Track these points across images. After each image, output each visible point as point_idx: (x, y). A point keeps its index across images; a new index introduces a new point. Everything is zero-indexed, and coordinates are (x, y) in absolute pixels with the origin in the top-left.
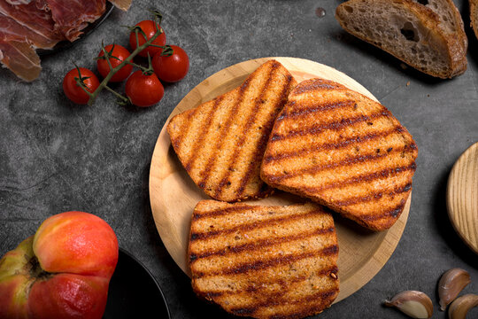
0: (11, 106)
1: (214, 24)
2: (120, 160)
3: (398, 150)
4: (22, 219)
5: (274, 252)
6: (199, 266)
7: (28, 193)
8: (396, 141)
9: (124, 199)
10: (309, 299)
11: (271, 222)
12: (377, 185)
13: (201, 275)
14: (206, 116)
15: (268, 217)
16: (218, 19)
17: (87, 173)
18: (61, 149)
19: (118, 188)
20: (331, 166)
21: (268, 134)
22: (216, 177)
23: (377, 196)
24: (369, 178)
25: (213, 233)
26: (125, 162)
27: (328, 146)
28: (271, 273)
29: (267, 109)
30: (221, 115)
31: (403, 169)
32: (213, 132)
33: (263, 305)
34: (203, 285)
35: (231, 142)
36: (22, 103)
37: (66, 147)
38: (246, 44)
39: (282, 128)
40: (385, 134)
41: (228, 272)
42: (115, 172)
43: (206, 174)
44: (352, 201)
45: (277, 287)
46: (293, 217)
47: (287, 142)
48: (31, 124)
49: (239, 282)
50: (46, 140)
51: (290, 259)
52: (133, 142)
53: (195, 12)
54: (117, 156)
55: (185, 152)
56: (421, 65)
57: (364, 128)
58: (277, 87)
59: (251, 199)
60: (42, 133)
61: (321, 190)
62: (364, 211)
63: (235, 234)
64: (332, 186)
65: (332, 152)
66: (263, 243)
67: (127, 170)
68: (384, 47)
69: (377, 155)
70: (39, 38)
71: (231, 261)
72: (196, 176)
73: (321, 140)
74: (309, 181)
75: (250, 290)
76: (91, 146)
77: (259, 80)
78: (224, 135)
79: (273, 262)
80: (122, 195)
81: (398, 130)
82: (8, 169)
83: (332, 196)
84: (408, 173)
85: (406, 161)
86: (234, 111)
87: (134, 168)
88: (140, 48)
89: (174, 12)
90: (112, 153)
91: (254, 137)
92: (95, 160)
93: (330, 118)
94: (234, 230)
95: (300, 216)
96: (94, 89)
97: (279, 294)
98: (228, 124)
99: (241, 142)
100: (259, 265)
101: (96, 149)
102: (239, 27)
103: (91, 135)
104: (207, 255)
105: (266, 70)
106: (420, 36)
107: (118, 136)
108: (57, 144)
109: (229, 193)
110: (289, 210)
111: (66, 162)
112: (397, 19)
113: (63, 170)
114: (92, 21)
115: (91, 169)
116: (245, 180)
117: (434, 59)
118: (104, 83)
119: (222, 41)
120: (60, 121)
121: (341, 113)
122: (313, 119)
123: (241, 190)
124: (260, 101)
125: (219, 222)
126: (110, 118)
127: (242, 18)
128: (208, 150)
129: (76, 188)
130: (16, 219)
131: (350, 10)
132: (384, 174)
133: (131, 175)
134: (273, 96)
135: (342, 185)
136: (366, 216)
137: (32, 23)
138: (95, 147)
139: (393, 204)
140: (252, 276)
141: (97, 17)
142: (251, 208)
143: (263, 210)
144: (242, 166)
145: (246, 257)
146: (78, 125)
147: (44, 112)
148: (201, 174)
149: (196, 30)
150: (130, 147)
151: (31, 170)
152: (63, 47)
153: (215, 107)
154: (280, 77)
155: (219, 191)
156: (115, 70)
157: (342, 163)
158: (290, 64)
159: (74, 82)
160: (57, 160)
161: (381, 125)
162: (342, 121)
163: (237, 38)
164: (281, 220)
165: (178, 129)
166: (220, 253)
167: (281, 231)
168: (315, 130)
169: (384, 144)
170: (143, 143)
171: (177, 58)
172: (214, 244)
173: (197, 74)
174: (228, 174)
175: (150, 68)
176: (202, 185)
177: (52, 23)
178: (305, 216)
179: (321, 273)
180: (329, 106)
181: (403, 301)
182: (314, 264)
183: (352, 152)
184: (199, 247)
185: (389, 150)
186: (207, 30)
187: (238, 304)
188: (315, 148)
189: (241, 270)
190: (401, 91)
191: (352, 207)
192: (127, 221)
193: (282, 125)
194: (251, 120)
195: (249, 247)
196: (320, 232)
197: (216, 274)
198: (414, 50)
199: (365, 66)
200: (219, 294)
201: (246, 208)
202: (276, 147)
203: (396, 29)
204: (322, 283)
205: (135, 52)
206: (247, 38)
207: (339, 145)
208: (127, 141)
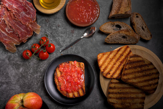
0: (9, 60)
1: (62, 37)
4: (13, 90)
6: (110, 95)
7: (14, 83)
9: (39, 84)
16: (63, 35)
17: (29, 77)
18: (22, 71)
19: (37, 81)
26: (39, 74)
36: (11, 59)
37: (23, 70)
42: (36, 77)
48: (14, 64)
50: (18, 68)
52: (41, 69)
53: (57, 33)
54: (37, 73)
60: (17, 66)
67: (40, 76)
70: (16, 42)
76: (30, 70)
80: (39, 83)
82: (8, 76)
87: (41, 75)
88: (43, 45)
89: (51, 33)
90: (36, 71)
92: (31, 74)
96: (31, 56)
101: (31, 71)
102: (68, 37)
103: (30, 67)
107: (37, 67)
108: (21, 69)
111: (24, 74)
113: (23, 77)
114: (30, 37)
115: (30, 76)
118: (33, 54)
119: (64, 41)
120: (22, 63)
126: (35, 62)
127: (69, 35)
129: (26, 81)
130: (11, 90)
133: (41, 78)
137: (14, 37)
138: (31, 70)
141: (31, 36)
146: (26, 64)
147: (18, 61)
149: (57, 38)
150: (40, 70)
151: (15, 77)
152: (22, 44)
156: (36, 51)
159: (26, 54)
160: (21, 74)
163: (68, 40)
170: (44, 69)
171: (52, 47)
173: (57, 50)
175: (45, 50)
177: (19, 37)
186: (60, 38)
192: (40, 90)
199: (101, 47)
205: (41, 46)
206: (70, 40)
208: (40, 68)
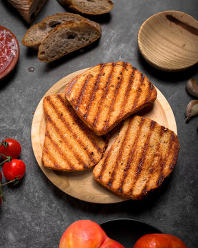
1: (2, 120)
2: (41, 207)
3: (123, 70)
5: (139, 150)
6: (126, 189)
8: (118, 69)
9: (64, 216)
10: (170, 147)
11: (123, 144)
12: (134, 87)
13: (131, 190)
14: (52, 145)
15: (120, 144)
17: (37, 228)
18: (15, 235)
19: (56, 216)
20: (114, 101)
21: (79, 121)
22: (85, 158)
23: (139, 90)
24: (129, 89)
25: (113, 174)
26: (44, 205)
27: (104, 97)
28: (148, 157)
29: (67, 115)
30: (56, 138)
31: (133, 73)
32: (62, 146)
33: (162, 170)
34: (138, 191)
35: (72, 141)
37: (16, 232)
38: (23, 111)
39: (82, 111)
40: (113, 71)
41: (137, 178)
42: (47, 213)
43: (81, 162)
44: (136, 101)
45: (156, 159)
46: (127, 133)
47: (90, 113)
49: (145, 175)
50: (4, 241)
51: (147, 145)
52: (37, 194)
54: (39, 207)
55: (63, 165)
56: (88, 42)
57: (104, 78)
58: (59, 104)
59: (106, 147)
61: (123, 111)
62: (144, 99)
63: (120, 164)
64: (123, 105)
65: (107, 97)
66: (132, 153)
67: (50, 206)
68: (69, 51)
69: (120, 80)
71: (132, 173)
72: (79, 167)
73: (99, 98)
74: (116, 114)
75: (151, 172)
76: (24, 218)
77: (50, 110)
78: (66, 142)
79: (144, 154)
80: (61, 215)
81: (114, 65)
83: (129, 108)
84: (136, 72)
85: (130, 70)
86: (57, 130)
87: (51, 202)
90: (35, 208)
91: (76, 129)
92: (33, 219)
93: (90, 89)
94: (117, 163)
95: (128, 129)
97: (161, 159)
98: (62, 137)
99: (75, 136)
100: (141, 161)
101: (28, 216)
102: (12, 109)
103: (18, 214)
104: (122, 183)
105: (47, 104)
106: (75, 32)
107: (28, 200)
108: (11, 236)
109: (97, 156)
110: (122, 133)
111: (24, 237)
112: (62, 36)
113: (28, 240)
115: (37, 225)
116: (95, 145)
117: (89, 35)
119: (14, 121)
121: (91, 83)
122: (87, 96)
123: (99, 150)
124: (60, 116)
125: (109, 168)
126: (15, 199)
127: (9, 105)
128: (69, 154)
129: (42, 239)
131: (43, 53)
132: (131, 82)
133: (54, 205)
134: (62, 109)
135: (125, 101)
136: (146, 99)
138: (26, 216)
139: (147, 86)
140: (145, 167)
142: (111, 149)
143: (115, 145)
144: (87, 142)
145: (134, 165)
146: (8, 219)
148: (79, 164)
150: (38, 197)
153: (50, 138)
154: (54, 99)
155: (93, 161)
157: (115, 96)
158: (51, 92)
160: (20, 241)
161: (107, 70)
162: (95, 84)
163: (17, 113)
164: (125, 139)
165: (50, 162)
166: (125, 176)
167: (130, 142)
168: (92, 98)
169: (117, 74)
172: (119, 176)
174: (87, 152)
176: (85, 167)
178: (129, 127)
179: (161, 135)
180: (84, 86)
181: (190, 111)
182: (155, 136)
183: (112, 89)
184: (116, 185)
185: (121, 74)
186: (3, 125)
187: (155, 181)
188: (101, 103)
189: (139, 170)
190: (93, 58)
191: (139, 103)
194: (67, 125)
195: (130, 161)
196: (141, 125)
197: (135, 183)
198: (80, 40)
200: (146, 187)
201: (109, 152)
202: (90, 118)
203: (65, 40)
204: (166, 137)
206: (20, 109)
207: (106, 92)
208: (34, 197)
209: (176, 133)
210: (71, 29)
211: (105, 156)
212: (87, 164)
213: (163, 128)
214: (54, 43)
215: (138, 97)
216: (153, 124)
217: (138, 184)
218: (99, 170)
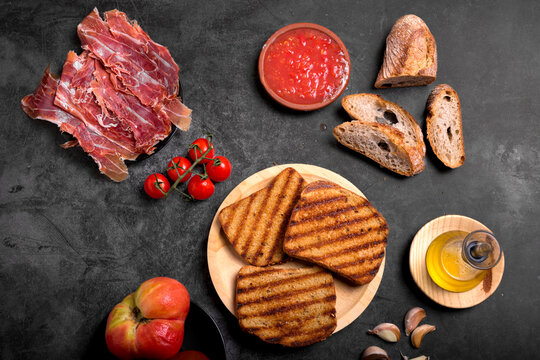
0: (106, 199)
1: (248, 137)
2: (185, 237)
3: (375, 229)
4: (119, 280)
5: (293, 300)
6: (244, 310)
7: (122, 262)
8: (374, 223)
9: (189, 265)
10: (317, 331)
11: (291, 280)
12: (361, 254)
13: (245, 317)
14: (245, 208)
15: (289, 276)
16: (250, 133)
17: (162, 246)
18: (143, 229)
19: (184, 257)
20: (330, 242)
21: (287, 220)
22: (253, 250)
23: (361, 261)
24: (356, 249)
25: (252, 288)
26: (189, 238)
27: (328, 228)
28: (291, 314)
29: (287, 202)
30: (255, 207)
31: (379, 242)
32: (250, 219)
33: (286, 335)
34: (247, 323)
35: (262, 225)
36: (114, 197)
37: (146, 228)
38: (271, 151)
39: (297, 217)
40: (367, 219)
41: (263, 314)
42: (181, 245)
43: (246, 248)
44: (344, 265)
45: (296, 323)
46: (306, 276)
47: (301, 226)
48: (121, 212)
49: (270, 321)
50: (133, 224)
51: (304, 305)
52: (194, 224)
53: (234, 129)
54: (183, 234)
55: (231, 233)
56: (392, 167)
57: (352, 215)
58: (293, 186)
59: (276, 264)
60: (130, 218)
61: (324, 258)
62: (353, 272)
63: (267, 289)
64: (331, 255)
65: (331, 232)
66: (286, 295)
67: (190, 244)
68: (367, 154)
69: (361, 234)
70: (125, 151)
71: (265, 307)
72: (239, 249)
73: (323, 224)
74: (316, 253)
75: (278, 326)
76: (164, 227)
77: (281, 182)
78: (257, 220)
79: (292, 307)
80: (188, 261)
81: (375, 215)
82: (106, 245)
83: (331, 262)
84: (382, 245)
85: (381, 237)
86: (264, 204)
87: (195, 242)
88: (198, 160)
89: (219, 129)
90: (179, 231)
91: (278, 221)
92: (167, 237)
93: (329, 208)
94: (266, 285)
95: (310, 275)
96: (167, 189)
97: (297, 328)
98: (260, 213)
99: (269, 225)
100: (283, 309)
101: (168, 229)
102: (266, 139)
103: (164, 219)
104: (249, 303)
105: (286, 174)
106: (391, 148)
107: (183, 219)
108: (140, 226)
109: (262, 260)
110: (303, 271)
111: (147, 239)
112: (375, 138)
113: (146, 245)
114: (162, 139)
115: (165, 243)
116: (273, 251)
117: (401, 163)
118: (175, 186)
119: (254, 150)
120: (141, 209)
121: (337, 205)
122: (318, 210)
123: (270, 258)
124: (282, 196)
125: (256, 281)
126: (176, 207)
127: (268, 132)
128: (247, 231)
129: (155, 257)
130: (114, 280)
131: (343, 130)
132: (366, 246)
133: (193, 248)
134: (290, 192)
135: (338, 254)
136: (354, 275)
137: (119, 140)
138: (167, 228)
139: (371, 267)
140: (279, 316)
141: (166, 136)
142: (278, 271)
143: (285, 271)
144: (271, 241)
145: (274, 304)
146: (154, 213)
147: (130, 204)
148: (243, 248)
149: (235, 142)
150: (192, 227)
151: (123, 245)
152: (143, 157)
153: (251, 202)
154: (295, 179)
155: (255, 259)
156: (182, 177)
157: (337, 240)
158: (301, 169)
159: (154, 186)
160: (141, 237)
161: (364, 212)
162: (338, 210)
163: (265, 147)
164: (297, 278)
165: (226, 218)
166: (257, 301)
167: (297, 286)
168: (319, 217)
169: (366, 225)
170: (201, 225)
171: (223, 165)
172: (253, 295)
173: (237, 173)
174: (261, 248)
175: (206, 175)
176: (244, 255)
177: (133, 140)
178: (314, 275)
179: (325, 314)
180: (328, 200)
181: (380, 330)
182: (320, 307)
183: (345, 232)
184: (243, 298)
185: (370, 230)
186: (243, 141)
187: (270, 335)
188: (319, 230)
189: (272, 312)
190: (380, 184)
191: (344, 269)
192: (192, 280)
193: (297, 214)
194: (276, 210)
195: (277, 297)
196: (324, 286)
197: (255, 316)
198: (387, 157)
200: (257, 329)
201: (274, 270)
202: (294, 230)
203: (375, 143)
204: (325, 320)
205: (195, 164)
206: (272, 147)
207: (335, 227)
208: (189, 223)
209: (337, 330)
210: (390, 141)
211: (267, 268)
212: (248, 255)
213: (333, 311)
214: (361, 135)
215: (352, 264)
216: (332, 298)
217: (257, 319)
218: (248, 272)
